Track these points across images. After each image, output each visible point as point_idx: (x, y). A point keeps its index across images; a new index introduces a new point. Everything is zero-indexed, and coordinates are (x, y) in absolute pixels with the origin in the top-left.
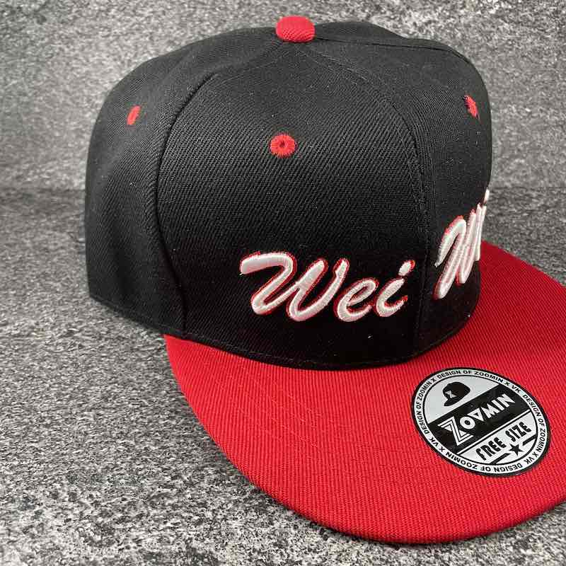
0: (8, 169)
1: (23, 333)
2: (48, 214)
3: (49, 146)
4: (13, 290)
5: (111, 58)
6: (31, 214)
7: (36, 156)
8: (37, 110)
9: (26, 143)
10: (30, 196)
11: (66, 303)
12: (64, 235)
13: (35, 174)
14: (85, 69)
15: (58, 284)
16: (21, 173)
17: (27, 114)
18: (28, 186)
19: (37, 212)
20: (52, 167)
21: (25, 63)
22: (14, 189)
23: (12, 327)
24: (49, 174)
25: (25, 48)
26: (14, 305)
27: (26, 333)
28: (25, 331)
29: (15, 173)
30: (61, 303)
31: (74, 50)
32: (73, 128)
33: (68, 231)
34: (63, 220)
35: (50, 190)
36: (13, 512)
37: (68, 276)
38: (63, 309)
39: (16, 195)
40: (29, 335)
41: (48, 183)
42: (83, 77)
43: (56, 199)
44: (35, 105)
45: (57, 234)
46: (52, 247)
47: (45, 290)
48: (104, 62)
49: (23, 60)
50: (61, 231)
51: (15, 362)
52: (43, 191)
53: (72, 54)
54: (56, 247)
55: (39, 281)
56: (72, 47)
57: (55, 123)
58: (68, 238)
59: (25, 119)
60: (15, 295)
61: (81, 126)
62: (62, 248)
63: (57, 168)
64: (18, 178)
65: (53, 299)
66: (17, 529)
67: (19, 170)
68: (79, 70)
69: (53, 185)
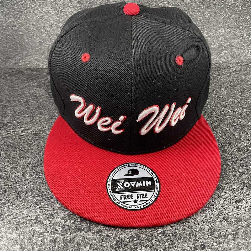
5: (53, 10)
6: (25, 80)
7: (23, 54)
8: (21, 33)
9: (17, 48)
12: (42, 89)
13: (23, 62)
14: (41, 14)
15: (45, 111)
18: (21, 67)
19: (27, 79)
20: (30, 59)
21: (14, 12)
22: (14, 69)
23: (32, 130)
24: (29, 62)
25: (14, 5)
26: (30, 121)
28: (37, 132)
31: (36, 6)
33: (43, 87)
34: (40, 82)
35: (30, 69)
38: (50, 122)
39: (16, 71)
40: (39, 133)
41: (29, 65)
42: (41, 18)
43: (34, 73)
44: (20, 31)
45: (38, 89)
47: (41, 114)
50: (40, 88)
51: (37, 145)
52: (27, 69)
53: (35, 8)
57: (30, 39)
64: (15, 63)
65: (45, 118)
67: (15, 60)
69: (31, 66)
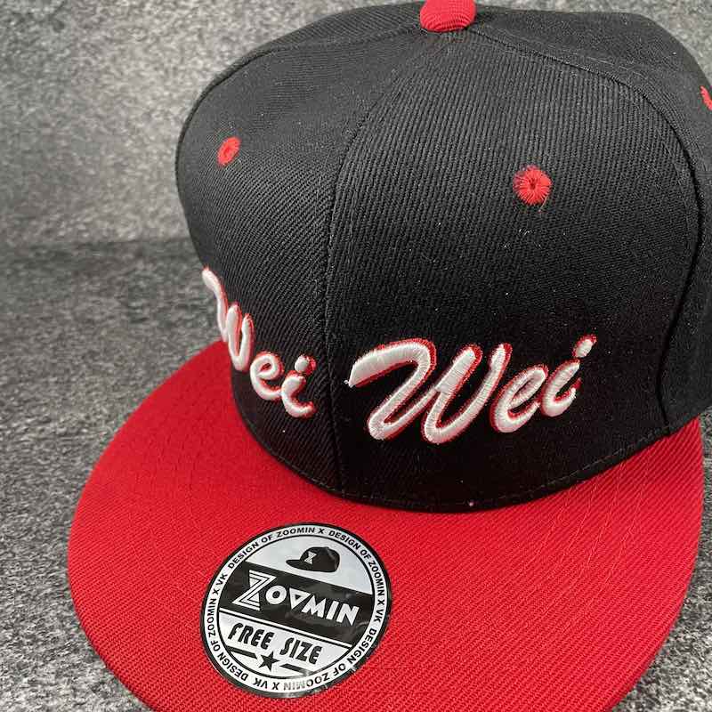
0: (34, 223)
1: (71, 431)
2: (90, 275)
3: (83, 188)
4: (54, 376)
5: (150, 68)
6: (67, 277)
7: (68, 203)
8: (64, 143)
9: (54, 186)
10: (63, 254)
11: (122, 387)
12: (112, 300)
13: (68, 226)
14: (120, 85)
15: (110, 365)
16: (50, 226)
17: (52, 150)
18: (62, 242)
19: (76, 274)
20: (88, 215)
21: (43, 84)
22: (44, 247)
23: (56, 424)
24: (85, 224)
25: (42, 64)
27: (75, 431)
28: (74, 428)
29: (44, 227)
30: (115, 388)
31: (103, 61)
32: (111, 163)
33: (116, 295)
34: (109, 281)
35: (89, 244)
36: (78, 665)
37: (122, 353)
38: (120, 396)
39: (46, 255)
40: (78, 433)
41: (86, 235)
42: (117, 96)
43: (99, 255)
44: (60, 138)
45: (102, 300)
46: (97, 318)
47: (94, 372)
48: (143, 74)
49: (40, 81)
52: (80, 246)
53: (102, 67)
54: (104, 317)
55: (86, 363)
56: (100, 58)
58: (117, 304)
59: (49, 156)
60: (57, 382)
61: (121, 159)
62: (111, 317)
63: (96, 215)
64: (48, 232)
66: (84, 687)
67: (48, 222)
68: (112, 87)
69: (92, 238)
